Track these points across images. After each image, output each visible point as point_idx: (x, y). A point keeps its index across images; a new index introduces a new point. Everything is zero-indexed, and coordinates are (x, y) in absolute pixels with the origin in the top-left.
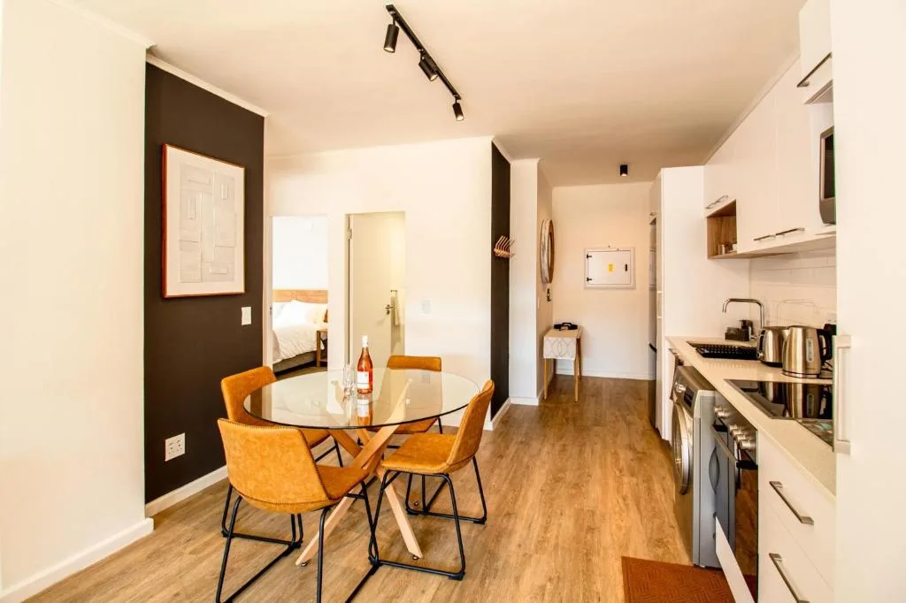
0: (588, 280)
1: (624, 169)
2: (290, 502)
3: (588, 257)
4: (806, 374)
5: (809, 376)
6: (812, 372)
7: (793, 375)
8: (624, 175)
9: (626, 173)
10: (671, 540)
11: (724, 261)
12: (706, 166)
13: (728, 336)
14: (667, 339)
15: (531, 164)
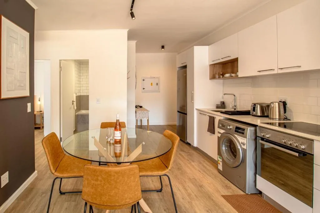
0: (143, 89)
1: (163, 47)
2: (127, 203)
3: (143, 80)
4: (280, 119)
5: (281, 120)
6: (282, 118)
7: (274, 119)
8: (163, 49)
9: (164, 49)
10: (230, 185)
11: (215, 81)
12: (210, 46)
13: (217, 107)
14: (197, 109)
15: (134, 43)
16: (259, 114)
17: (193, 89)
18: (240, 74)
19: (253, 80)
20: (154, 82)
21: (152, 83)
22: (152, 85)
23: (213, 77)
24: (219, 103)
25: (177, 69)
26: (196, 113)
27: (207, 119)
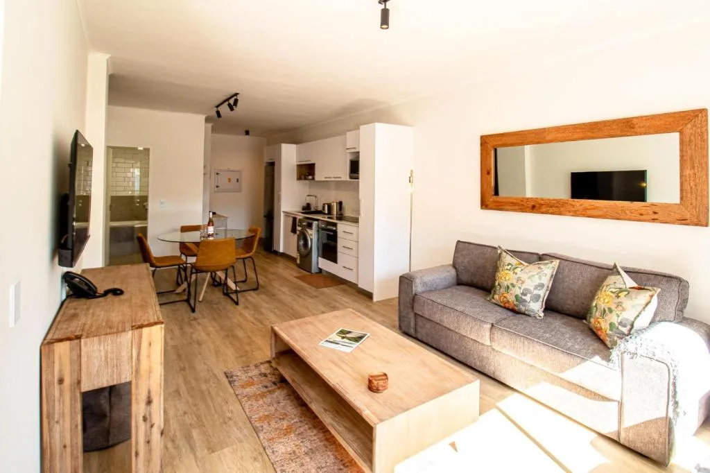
0: (217, 187)
1: (247, 133)
3: (217, 174)
8: (247, 135)
11: (301, 181)
12: (298, 145)
13: (303, 209)
14: (284, 212)
15: (210, 125)
16: (326, 212)
17: (280, 190)
18: (317, 178)
19: (325, 184)
20: (234, 177)
21: (229, 179)
22: (229, 181)
23: (299, 178)
24: (305, 205)
25: (265, 164)
26: (282, 214)
27: (291, 220)
